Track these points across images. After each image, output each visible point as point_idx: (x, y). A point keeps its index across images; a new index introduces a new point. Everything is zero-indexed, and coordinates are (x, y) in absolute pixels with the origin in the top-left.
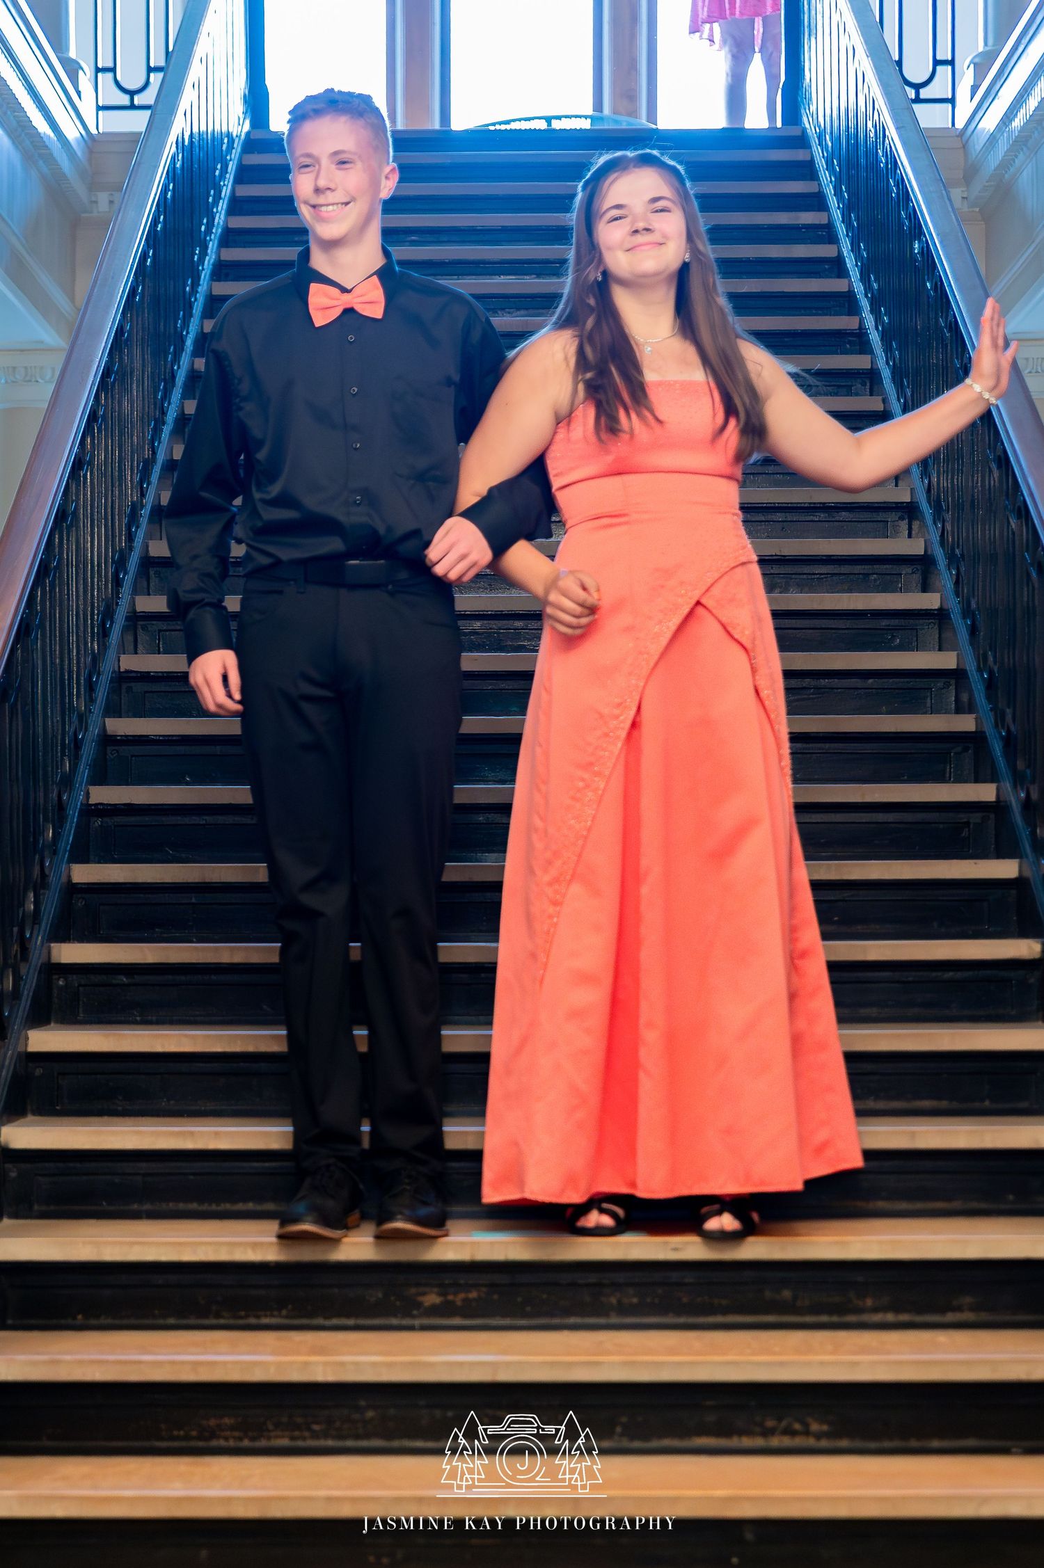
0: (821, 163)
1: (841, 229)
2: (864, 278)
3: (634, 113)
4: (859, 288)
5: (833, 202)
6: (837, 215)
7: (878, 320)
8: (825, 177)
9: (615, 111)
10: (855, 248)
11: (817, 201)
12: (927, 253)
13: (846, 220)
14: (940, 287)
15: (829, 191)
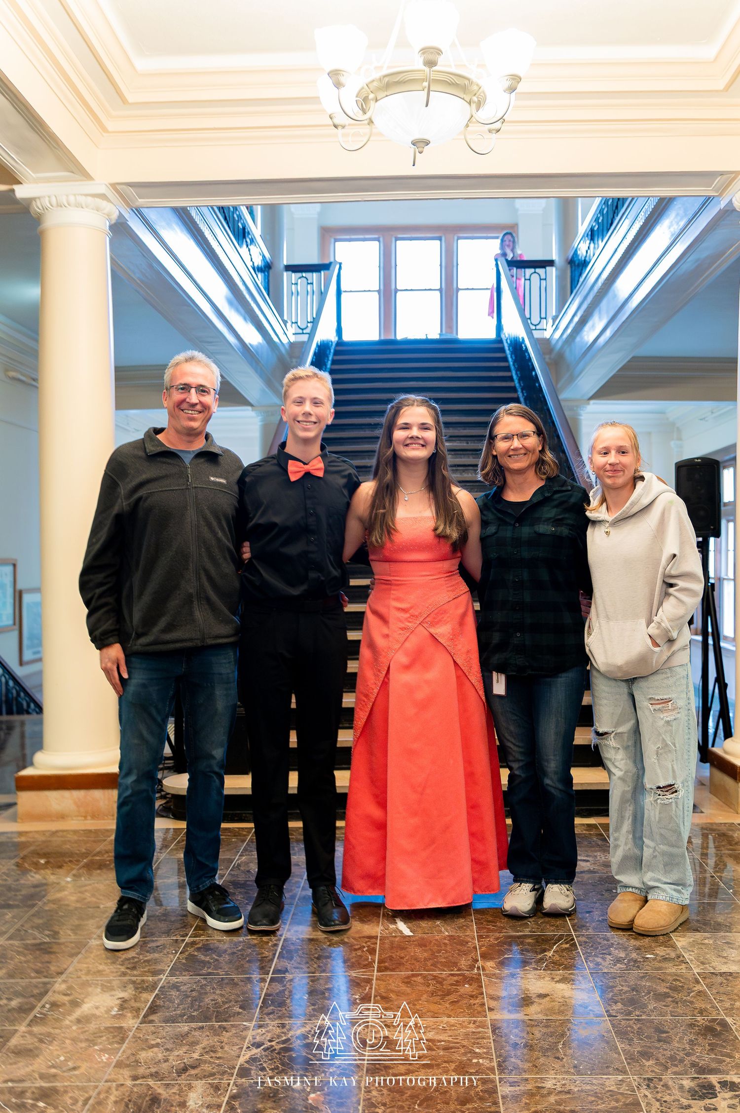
0: (507, 348)
1: (512, 368)
2: (519, 383)
3: (452, 333)
4: (517, 385)
5: (510, 359)
6: (511, 363)
7: (523, 393)
8: (508, 352)
9: (446, 332)
10: (517, 374)
11: (505, 359)
12: (536, 375)
13: (514, 365)
14: (540, 385)
15: (509, 356)
